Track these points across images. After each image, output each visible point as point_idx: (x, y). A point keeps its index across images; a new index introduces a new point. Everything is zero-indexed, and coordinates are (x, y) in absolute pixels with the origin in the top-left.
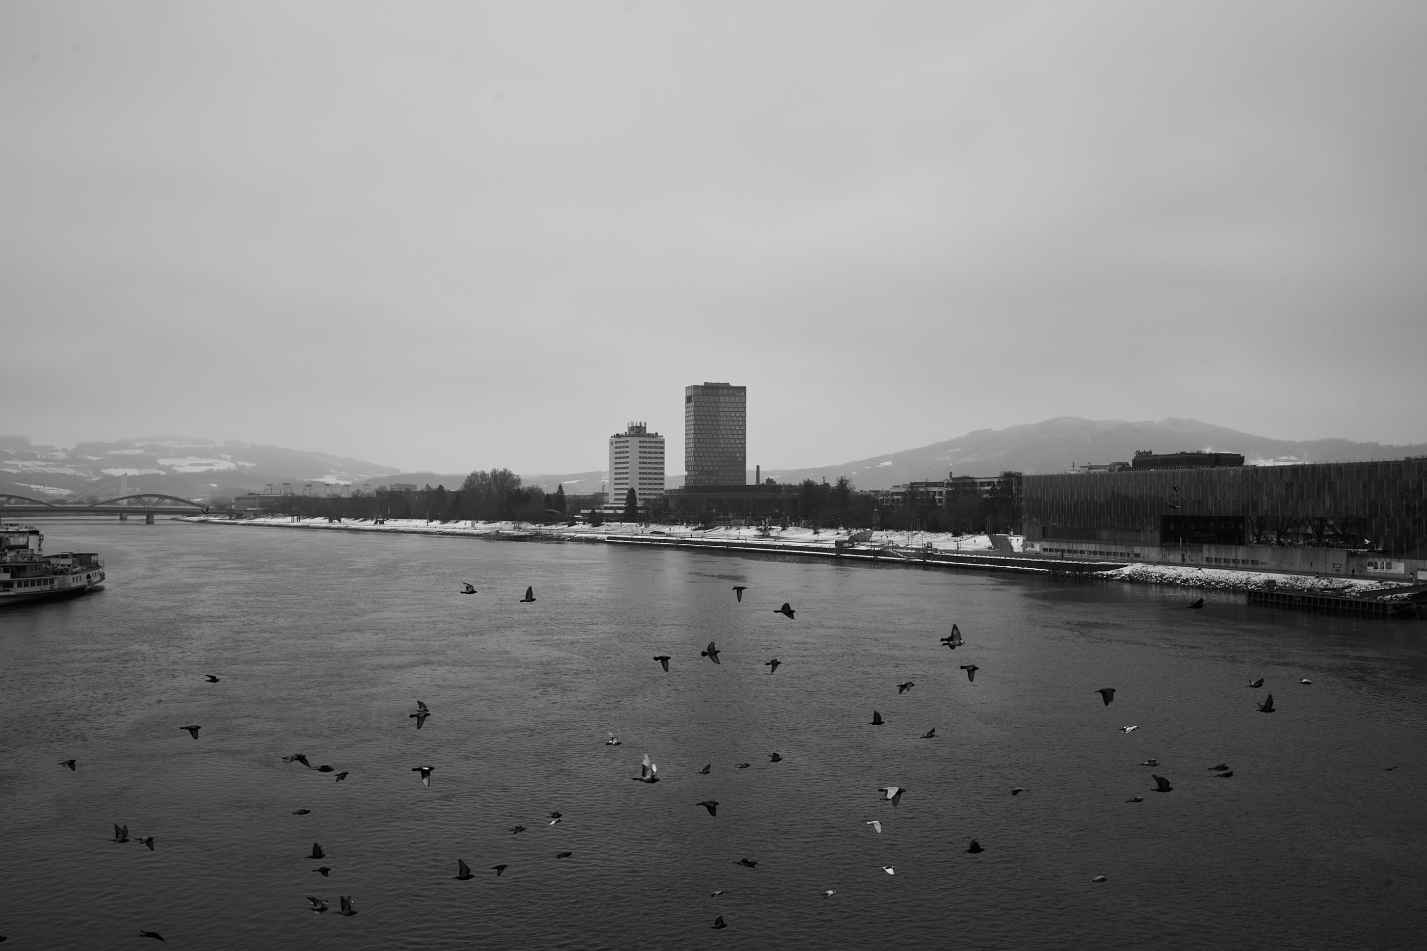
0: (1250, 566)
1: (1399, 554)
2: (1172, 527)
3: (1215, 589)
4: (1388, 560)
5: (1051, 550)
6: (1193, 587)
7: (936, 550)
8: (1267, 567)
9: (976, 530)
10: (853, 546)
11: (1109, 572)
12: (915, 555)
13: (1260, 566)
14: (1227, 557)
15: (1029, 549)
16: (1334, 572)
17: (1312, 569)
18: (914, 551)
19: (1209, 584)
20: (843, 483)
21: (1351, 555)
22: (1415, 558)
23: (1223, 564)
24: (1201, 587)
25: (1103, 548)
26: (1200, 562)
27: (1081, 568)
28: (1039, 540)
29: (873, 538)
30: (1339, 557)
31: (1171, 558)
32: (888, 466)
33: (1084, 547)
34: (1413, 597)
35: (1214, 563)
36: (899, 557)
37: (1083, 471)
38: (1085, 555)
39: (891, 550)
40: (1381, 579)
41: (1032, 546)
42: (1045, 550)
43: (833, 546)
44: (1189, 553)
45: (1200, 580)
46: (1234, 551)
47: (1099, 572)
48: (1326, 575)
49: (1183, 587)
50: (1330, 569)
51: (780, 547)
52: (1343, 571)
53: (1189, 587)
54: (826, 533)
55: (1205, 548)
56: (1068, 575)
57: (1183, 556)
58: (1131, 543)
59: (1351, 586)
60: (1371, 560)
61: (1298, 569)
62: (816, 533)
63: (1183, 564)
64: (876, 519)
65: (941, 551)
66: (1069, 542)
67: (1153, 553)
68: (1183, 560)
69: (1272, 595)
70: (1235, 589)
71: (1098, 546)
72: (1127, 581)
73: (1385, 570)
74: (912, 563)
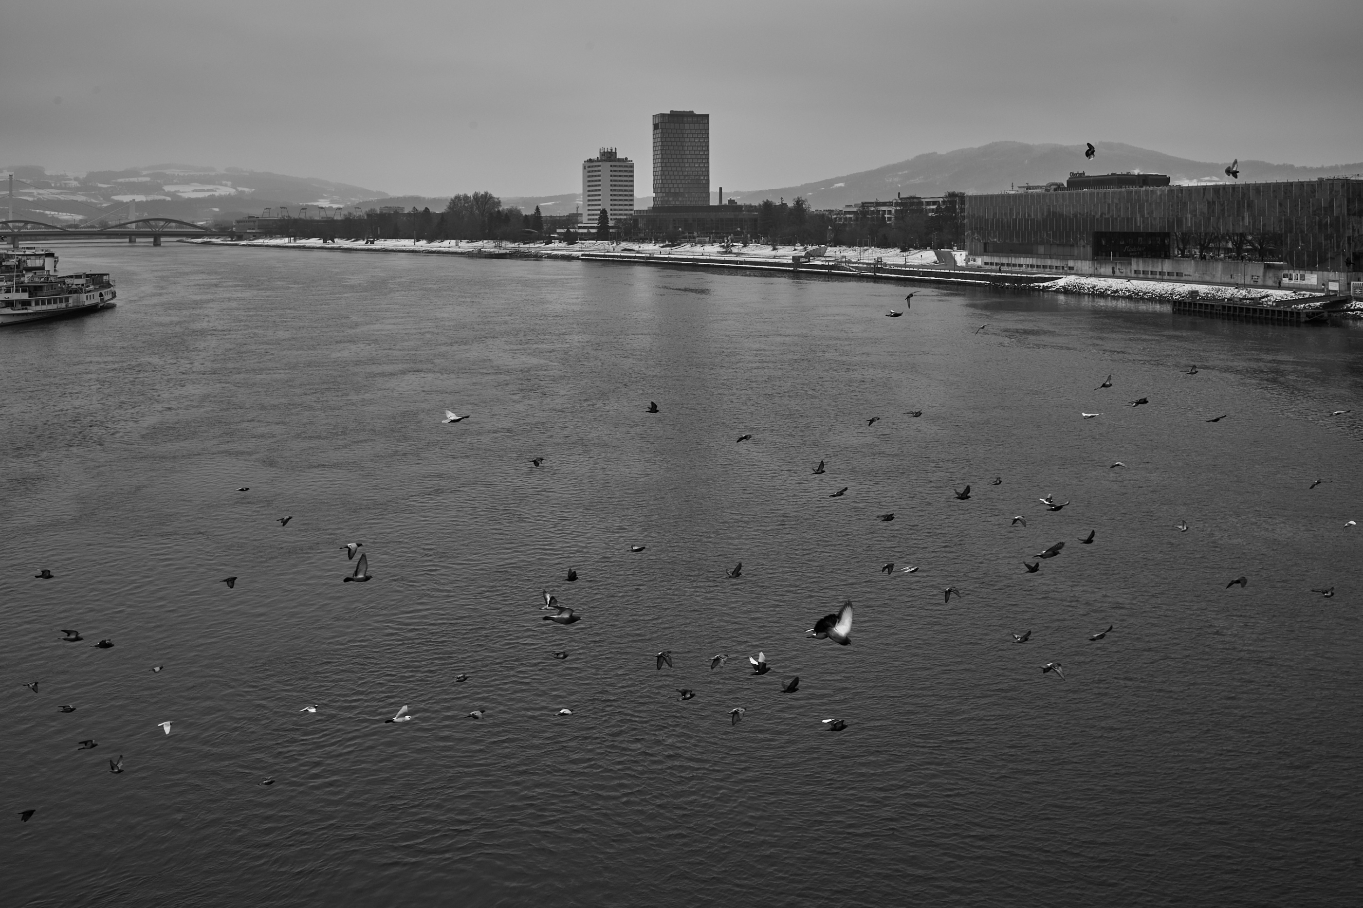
0: (1175, 277)
1: (1311, 267)
2: (1104, 243)
3: (1142, 299)
4: (1302, 272)
5: (992, 264)
6: (1122, 297)
7: (886, 264)
8: (1190, 278)
9: (923, 246)
10: (809, 261)
11: (1045, 284)
12: (866, 269)
13: (1184, 278)
14: (1154, 270)
15: (971, 263)
16: (1252, 283)
17: (1232, 281)
18: (865, 266)
19: (1137, 294)
20: (799, 203)
21: (1268, 267)
22: (1327, 270)
23: (1150, 276)
24: (1129, 298)
25: (1040, 262)
26: (1129, 274)
27: (1019, 280)
28: (981, 255)
29: (827, 254)
30: (1256, 269)
31: (1102, 270)
32: (840, 187)
33: (1022, 261)
34: (1324, 306)
35: (1141, 276)
36: (851, 271)
37: (1022, 191)
38: (1023, 269)
39: (844, 265)
40: (1295, 289)
41: (974, 261)
42: (986, 264)
43: (790, 261)
44: (1118, 266)
45: (1129, 291)
46: (1160, 265)
47: (1036, 284)
48: (1245, 286)
49: (1114, 298)
50: (1248, 280)
51: (741, 262)
52: (1260, 282)
53: (1119, 297)
54: (784, 249)
55: (1134, 261)
56: (1007, 287)
57: (1113, 268)
58: (1065, 257)
59: (1267, 296)
60: (1286, 272)
61: (1219, 281)
62: (774, 249)
63: (1113, 276)
64: (830, 236)
65: (890, 265)
66: (1008, 257)
67: (1086, 266)
68: (1114, 272)
69: (1195, 304)
70: (1161, 299)
71: (1035, 260)
72: (1062, 292)
73: (1299, 282)
74: (863, 276)
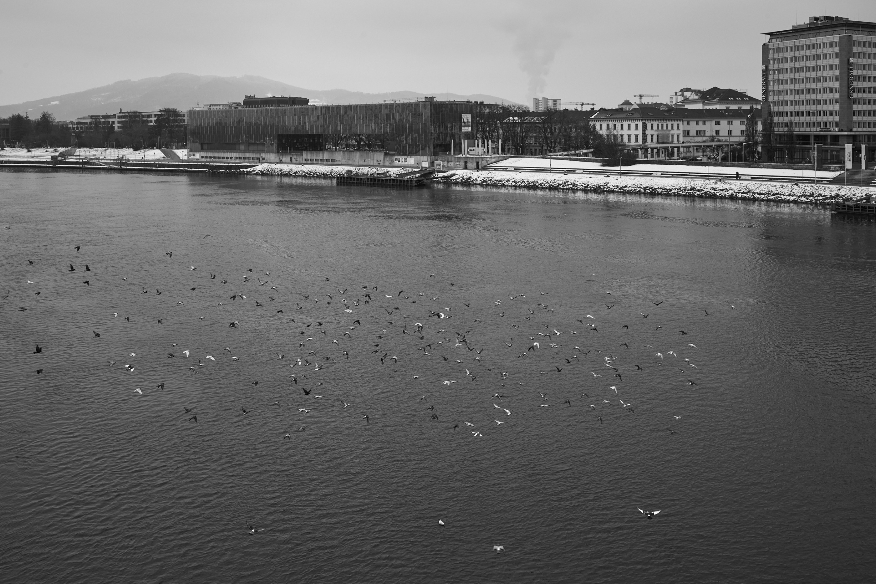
0: (330, 162)
1: (411, 154)
2: (284, 141)
3: (313, 177)
4: (405, 157)
5: (207, 157)
6: (300, 176)
7: (129, 160)
8: (340, 163)
9: (151, 146)
10: (65, 159)
11: (248, 170)
12: (113, 164)
13: (336, 163)
14: (317, 158)
15: (192, 157)
16: (377, 164)
17: (365, 163)
18: (112, 161)
19: (310, 174)
21: (386, 155)
22: (419, 155)
23: (315, 162)
24: (305, 176)
25: (241, 155)
26: (301, 161)
27: (230, 167)
28: (199, 151)
29: (76, 154)
30: (380, 156)
31: (284, 160)
32: (56, 104)
33: (229, 155)
34: (421, 176)
35: (309, 162)
36: (101, 165)
38: (233, 160)
39: (94, 161)
40: (403, 167)
41: (194, 155)
42: (202, 157)
43: (49, 160)
44: (294, 156)
45: (304, 172)
46: (321, 154)
47: (242, 170)
48: (374, 166)
49: (295, 176)
50: (376, 164)
51: (5, 162)
52: (382, 164)
53: (298, 176)
54: (37, 151)
55: (304, 153)
56: (222, 173)
57: (291, 158)
58: (259, 152)
59: (388, 172)
60: (396, 157)
61: (357, 164)
62: (29, 151)
63: (291, 162)
64: (74, 140)
65: (132, 160)
66: (219, 152)
67: (273, 157)
68: (291, 160)
69: (351, 178)
70: (325, 176)
71: (238, 154)
72: (260, 175)
73: (404, 163)
74: (112, 169)
